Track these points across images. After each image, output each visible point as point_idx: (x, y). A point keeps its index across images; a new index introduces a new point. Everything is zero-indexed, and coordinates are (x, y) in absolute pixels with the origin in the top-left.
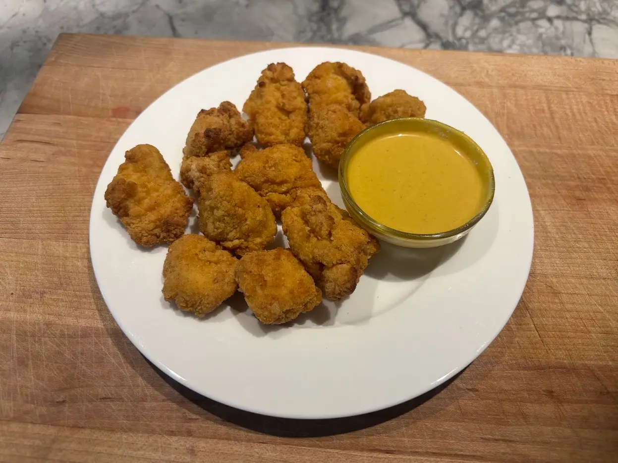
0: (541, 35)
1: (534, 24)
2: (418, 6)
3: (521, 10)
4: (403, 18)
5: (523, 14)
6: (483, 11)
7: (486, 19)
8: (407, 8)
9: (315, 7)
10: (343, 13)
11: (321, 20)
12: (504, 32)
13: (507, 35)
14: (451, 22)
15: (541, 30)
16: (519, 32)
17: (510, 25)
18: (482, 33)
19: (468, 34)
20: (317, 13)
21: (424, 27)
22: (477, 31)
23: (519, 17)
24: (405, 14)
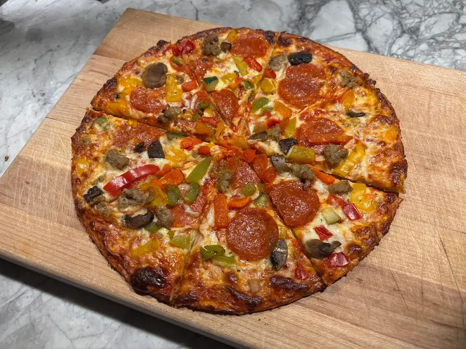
0: (457, 60)
1: (454, 51)
2: (370, 25)
3: (448, 40)
4: (355, 33)
5: (447, 43)
6: (417, 36)
7: (418, 42)
8: (360, 26)
9: (295, 17)
10: (313, 24)
11: (297, 26)
12: (428, 55)
13: (430, 57)
14: (390, 41)
15: (458, 57)
16: (440, 56)
17: (435, 50)
18: (411, 53)
19: (400, 52)
20: (295, 21)
21: (368, 41)
22: (408, 50)
23: (444, 45)
24: (358, 30)
